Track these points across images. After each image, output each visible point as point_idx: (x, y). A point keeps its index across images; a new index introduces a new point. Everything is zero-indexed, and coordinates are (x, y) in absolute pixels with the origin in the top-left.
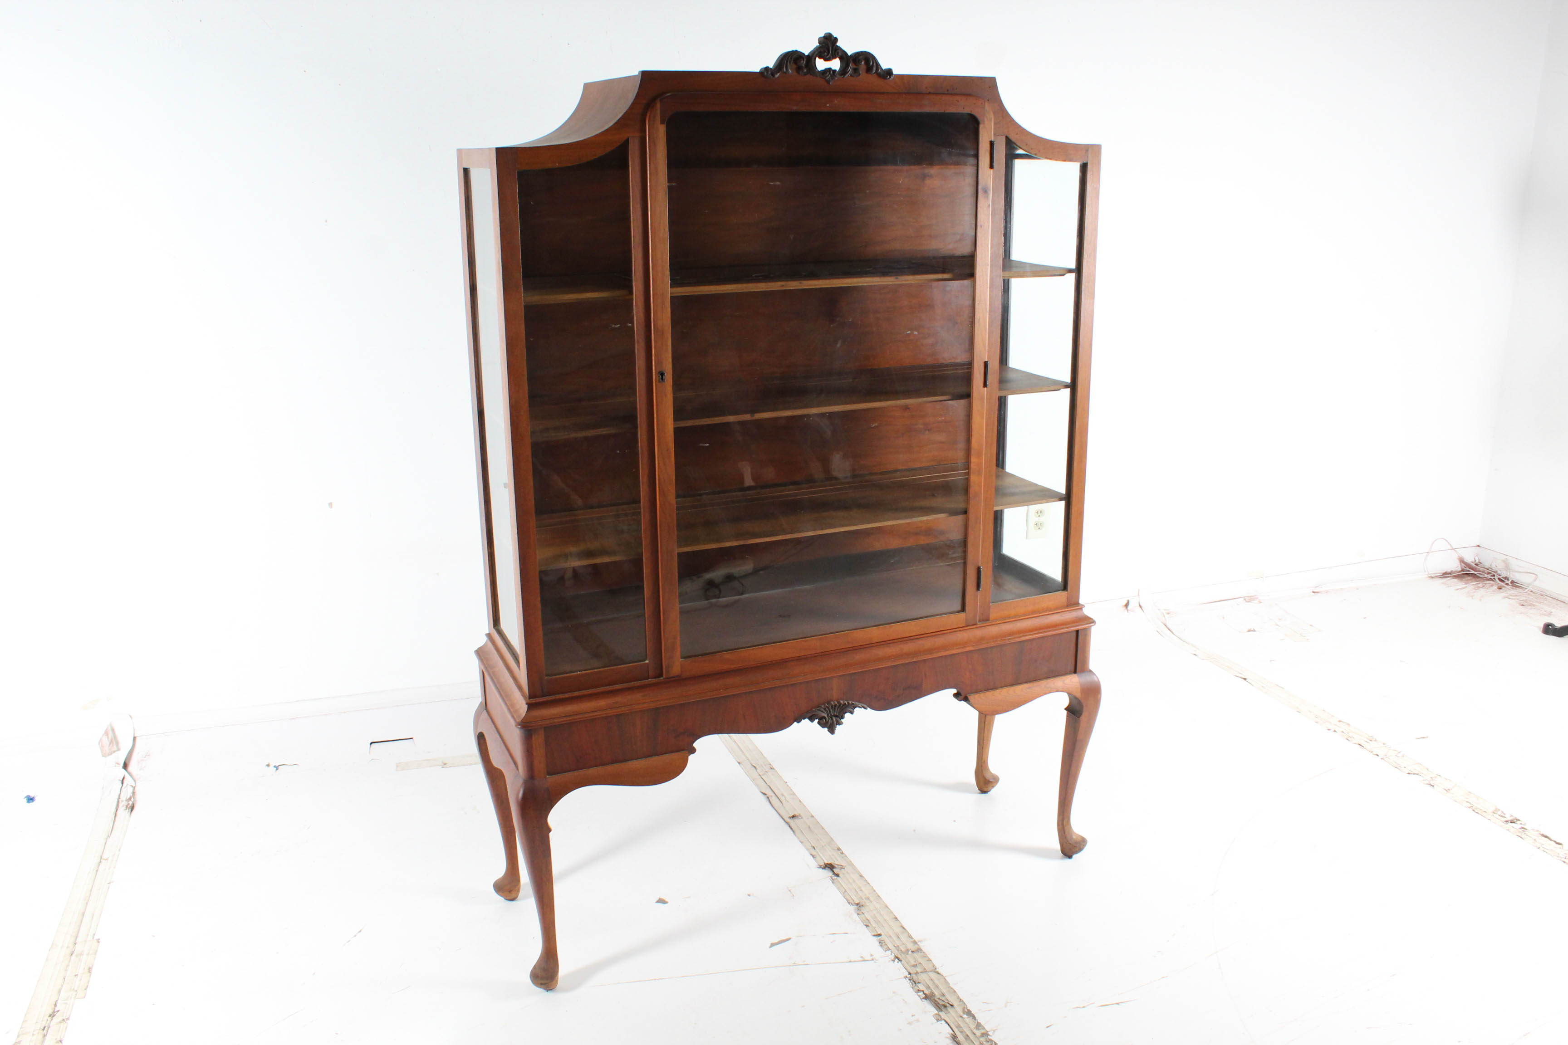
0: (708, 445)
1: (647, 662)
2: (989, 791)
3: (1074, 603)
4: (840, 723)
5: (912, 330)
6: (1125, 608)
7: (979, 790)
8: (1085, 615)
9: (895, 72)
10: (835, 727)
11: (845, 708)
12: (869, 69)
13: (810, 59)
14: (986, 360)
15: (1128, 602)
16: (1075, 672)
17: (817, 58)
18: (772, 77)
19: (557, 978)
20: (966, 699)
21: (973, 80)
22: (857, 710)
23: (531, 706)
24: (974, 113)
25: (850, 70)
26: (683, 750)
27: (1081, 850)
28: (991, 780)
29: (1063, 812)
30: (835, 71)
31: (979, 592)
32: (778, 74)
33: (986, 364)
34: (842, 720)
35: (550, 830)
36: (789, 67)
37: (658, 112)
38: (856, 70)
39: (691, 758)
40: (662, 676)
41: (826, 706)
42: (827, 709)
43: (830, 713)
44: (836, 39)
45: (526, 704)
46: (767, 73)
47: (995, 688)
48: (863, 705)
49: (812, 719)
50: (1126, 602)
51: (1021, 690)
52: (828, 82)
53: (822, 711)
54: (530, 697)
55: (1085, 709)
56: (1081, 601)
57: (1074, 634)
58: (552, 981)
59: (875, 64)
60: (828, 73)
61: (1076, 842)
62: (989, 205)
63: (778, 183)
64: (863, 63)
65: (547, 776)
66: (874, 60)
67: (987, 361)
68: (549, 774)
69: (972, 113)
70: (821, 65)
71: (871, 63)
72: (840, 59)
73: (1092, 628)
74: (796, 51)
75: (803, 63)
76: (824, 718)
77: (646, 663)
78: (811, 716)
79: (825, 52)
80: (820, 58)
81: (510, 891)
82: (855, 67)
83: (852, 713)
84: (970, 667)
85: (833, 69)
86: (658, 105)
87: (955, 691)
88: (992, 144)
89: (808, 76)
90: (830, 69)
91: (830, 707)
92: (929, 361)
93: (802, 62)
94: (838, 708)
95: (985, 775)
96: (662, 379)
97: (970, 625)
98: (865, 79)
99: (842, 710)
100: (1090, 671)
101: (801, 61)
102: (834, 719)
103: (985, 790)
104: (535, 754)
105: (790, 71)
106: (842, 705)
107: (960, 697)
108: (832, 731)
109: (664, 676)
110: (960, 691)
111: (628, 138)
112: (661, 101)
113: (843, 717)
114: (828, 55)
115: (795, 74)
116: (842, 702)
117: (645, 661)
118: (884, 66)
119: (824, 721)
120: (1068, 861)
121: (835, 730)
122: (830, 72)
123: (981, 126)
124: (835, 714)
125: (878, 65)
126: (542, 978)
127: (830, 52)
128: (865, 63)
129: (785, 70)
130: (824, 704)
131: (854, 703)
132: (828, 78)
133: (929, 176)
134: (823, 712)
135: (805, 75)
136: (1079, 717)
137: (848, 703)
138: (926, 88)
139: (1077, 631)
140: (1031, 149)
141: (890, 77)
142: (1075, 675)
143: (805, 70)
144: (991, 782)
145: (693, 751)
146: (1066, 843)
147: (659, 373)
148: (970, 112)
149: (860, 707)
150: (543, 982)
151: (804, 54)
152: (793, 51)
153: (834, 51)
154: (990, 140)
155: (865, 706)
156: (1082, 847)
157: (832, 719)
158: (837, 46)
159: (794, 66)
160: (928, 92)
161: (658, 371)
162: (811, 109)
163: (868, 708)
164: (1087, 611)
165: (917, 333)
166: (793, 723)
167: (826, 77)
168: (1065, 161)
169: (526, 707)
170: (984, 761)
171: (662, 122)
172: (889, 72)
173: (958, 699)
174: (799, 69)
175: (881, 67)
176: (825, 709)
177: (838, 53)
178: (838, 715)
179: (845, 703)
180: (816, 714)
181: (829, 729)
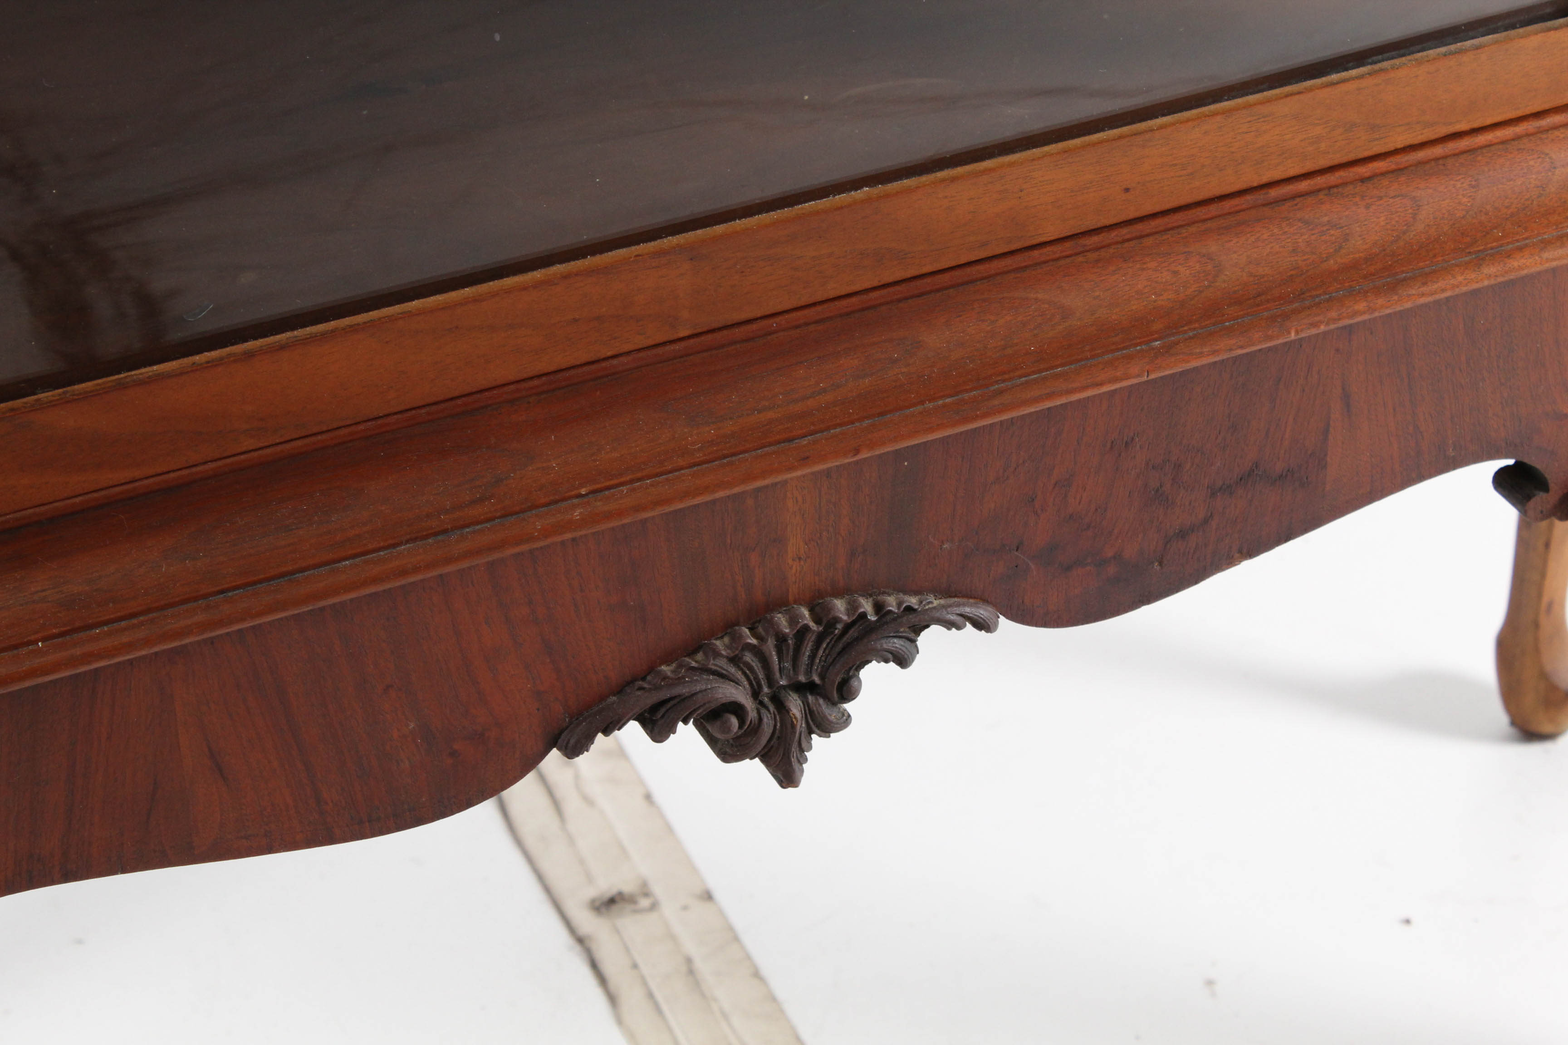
4: (826, 729)
10: (803, 749)
11: (862, 636)
34: (844, 705)
41: (747, 648)
42: (748, 657)
43: (769, 679)
48: (967, 610)
49: (657, 721)
53: (715, 674)
76: (737, 709)
78: (655, 708)
83: (903, 661)
91: (771, 643)
94: (818, 641)
99: (845, 649)
102: (796, 704)
106: (837, 627)
110: (1533, 460)
113: (845, 692)
116: (840, 606)
119: (734, 721)
121: (802, 760)
124: (802, 678)
130: (728, 628)
131: (913, 601)
134: (728, 679)
137: (879, 608)
149: (949, 623)
155: (983, 612)
157: (779, 703)
163: (1003, 622)
176: (734, 660)
178: (816, 679)
179: (863, 616)
180: (684, 690)
181: (766, 759)
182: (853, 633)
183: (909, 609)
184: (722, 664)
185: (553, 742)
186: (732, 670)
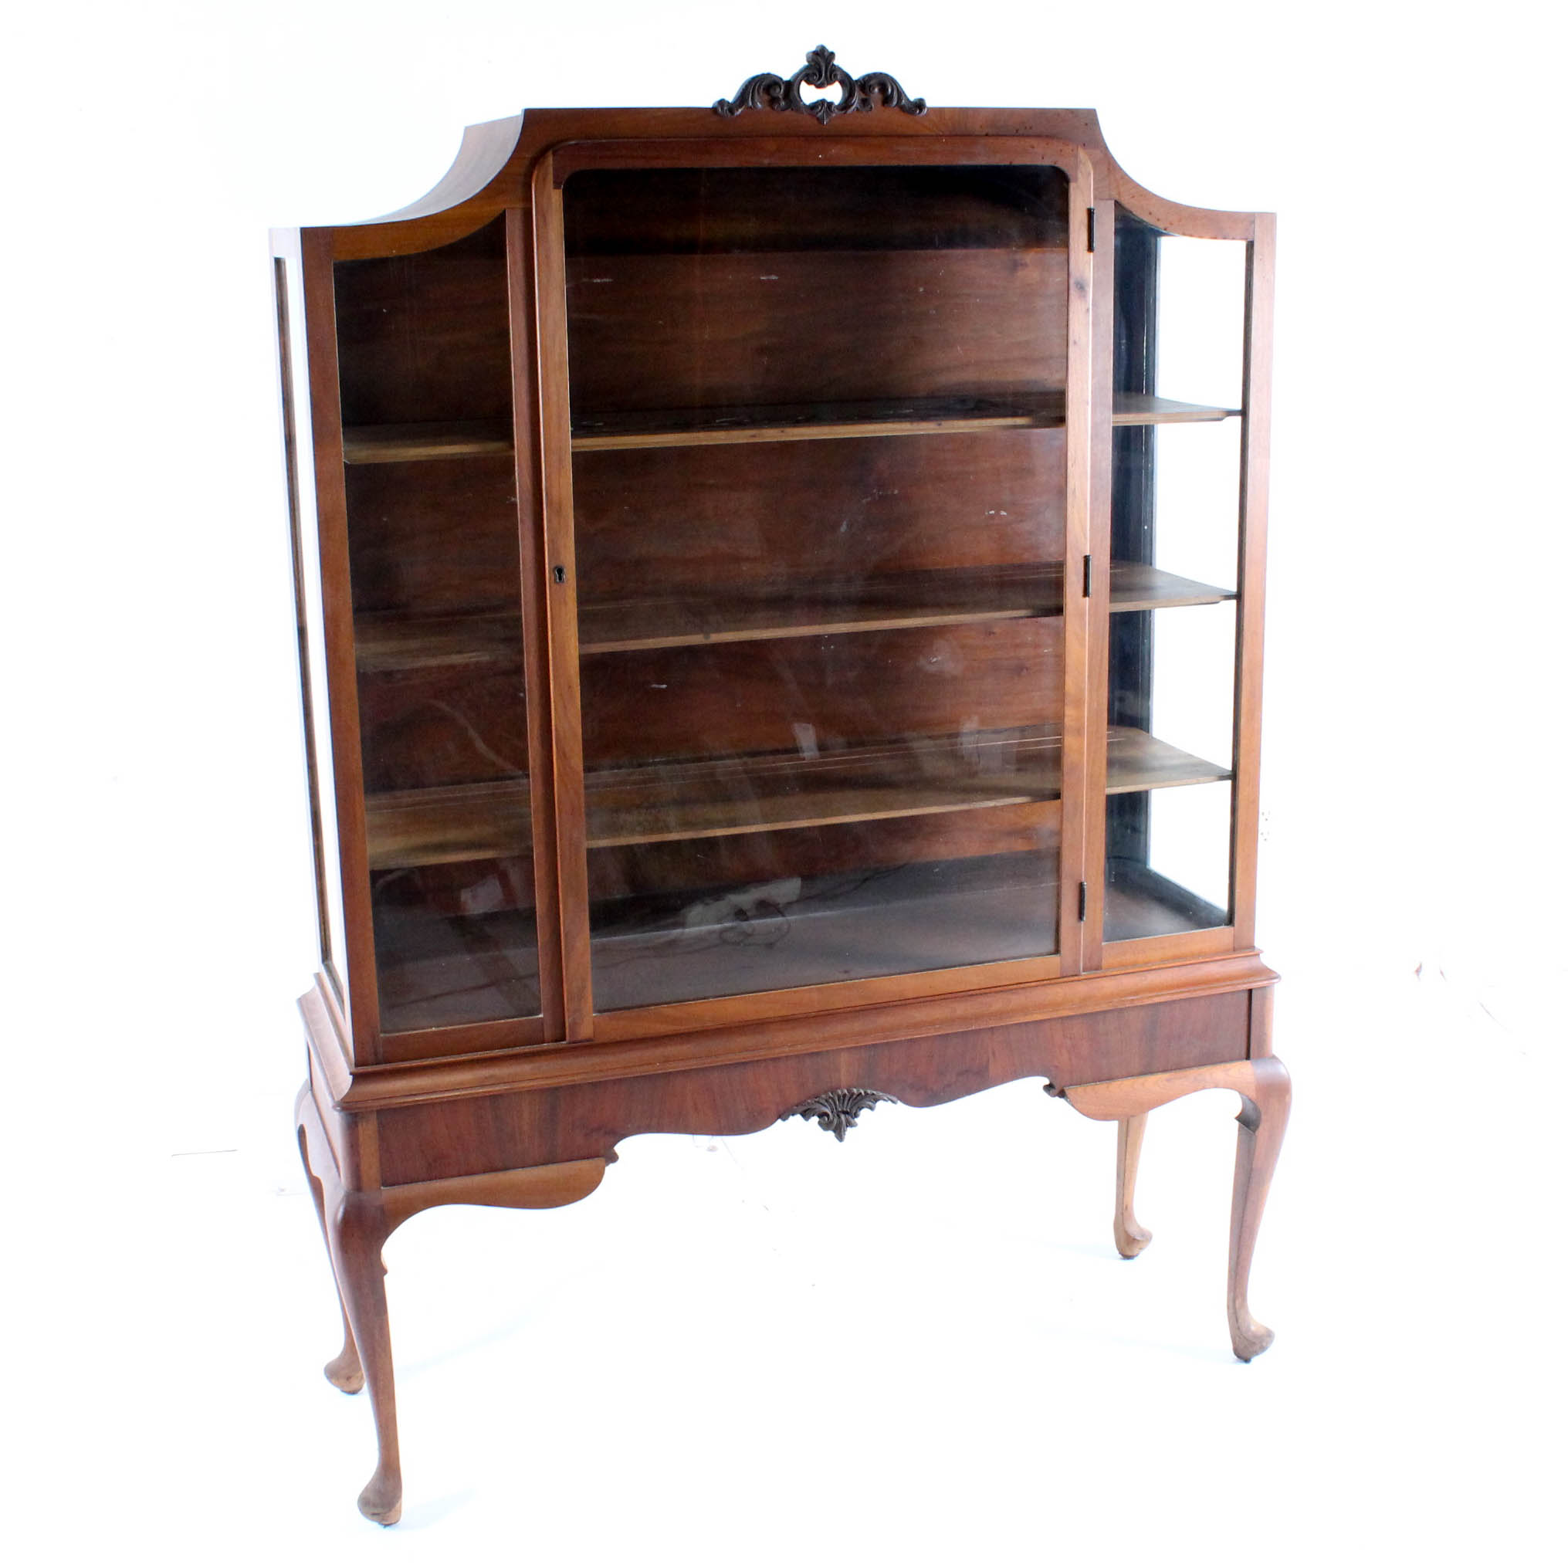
0: (664, 686)
1: (541, 1016)
2: (1137, 1255)
3: (1244, 947)
4: (849, 1124)
5: (999, 507)
6: (1416, 976)
7: (1120, 1253)
8: (1263, 964)
9: (929, 104)
10: (844, 1131)
11: (861, 1100)
12: (886, 100)
13: (791, 87)
14: (1088, 554)
15: (1421, 967)
16: (1248, 1057)
17: (803, 85)
18: (729, 114)
19: (398, 1505)
20: (1062, 1094)
21: (1059, 115)
22: (880, 1104)
23: (358, 1078)
24: (1059, 165)
25: (856, 101)
26: (598, 1156)
27: (1263, 1349)
28: (1138, 1238)
29: (1235, 1288)
30: (830, 104)
31: (1082, 922)
32: (740, 110)
33: (1086, 559)
34: (856, 1119)
35: (385, 1272)
36: (756, 100)
37: (551, 170)
38: (865, 102)
39: (610, 1170)
40: (564, 1039)
41: (830, 1097)
42: (830, 1100)
43: (836, 1108)
44: (832, 55)
45: (351, 1074)
46: (722, 109)
47: (1111, 1078)
48: (890, 1097)
49: (806, 1114)
50: (1417, 966)
51: (1155, 1082)
52: (820, 121)
53: (821, 1104)
54: (357, 1065)
55: (1263, 1117)
56: (1258, 944)
57: (1246, 995)
58: (390, 1510)
59: (895, 93)
60: (820, 108)
61: (1255, 1336)
62: (1088, 310)
63: (774, 277)
64: (876, 90)
65: (382, 1188)
66: (894, 86)
67: (1089, 556)
68: (385, 1184)
69: (1056, 165)
70: (809, 94)
71: (890, 90)
72: (840, 82)
73: (1276, 986)
74: (769, 74)
75: (780, 92)
76: (826, 1114)
77: (540, 1018)
78: (805, 1111)
79: (815, 74)
80: (809, 82)
81: (348, 1378)
82: (863, 96)
83: (871, 1108)
84: (1069, 1042)
85: (829, 100)
86: (550, 160)
87: (1046, 1081)
88: (1090, 213)
89: (788, 112)
90: (823, 102)
91: (836, 1098)
92: (1028, 557)
93: (778, 90)
94: (849, 1100)
95: (1127, 1229)
96: (560, 578)
97: (1067, 976)
98: (879, 115)
99: (856, 1103)
100: (1274, 1057)
101: (775, 90)
102: (843, 1117)
103: (1129, 1253)
104: (362, 1152)
105: (759, 105)
106: (855, 1096)
107: (1054, 1090)
108: (840, 1137)
109: (568, 1038)
110: (1054, 1084)
111: (504, 212)
112: (554, 154)
113: (856, 1115)
114: (819, 79)
115: (768, 108)
116: (855, 1090)
117: (538, 1015)
118: (912, 95)
119: (826, 1119)
120: (1244, 1365)
121: (845, 1134)
122: (823, 105)
123: (1072, 186)
124: (845, 1109)
125: (901, 94)
126: (375, 1506)
127: (823, 75)
128: (880, 90)
129: (750, 104)
130: (826, 1092)
131: (875, 1092)
132: (820, 114)
133: (1022, 265)
134: (825, 1106)
135: (784, 110)
136: (1254, 1131)
137: (865, 1092)
138: (981, 127)
139: (1250, 991)
140: (1158, 220)
141: (920, 112)
142: (1248, 1062)
143: (783, 103)
144: (1138, 1241)
145: (613, 1158)
146: (1240, 1338)
147: (556, 568)
148: (1053, 164)
149: (885, 1100)
150: (376, 1511)
151: (781, 79)
152: (763, 75)
153: (828, 74)
154: (1088, 207)
155: (894, 1099)
156: (1264, 1344)
157: (838, 1116)
158: (833, 65)
159: (766, 97)
160: (984, 133)
161: (553, 566)
162: (793, 163)
163: (899, 1102)
164: (1267, 960)
165: (1005, 514)
166: (776, 1120)
167: (817, 113)
168: (1216, 238)
169: (350, 1078)
170: (1126, 1208)
171: (557, 187)
172: (920, 104)
173: (1049, 1094)
174: (773, 101)
175: (905, 95)
176: (827, 1101)
177: (835, 75)
178: (849, 1110)
179: (861, 1093)
180: (814, 1107)
181: (834, 1131)
182: (858, 1098)
183: (873, 1094)
184: (823, 1102)
185: (780, 1117)
186: (826, 1104)
